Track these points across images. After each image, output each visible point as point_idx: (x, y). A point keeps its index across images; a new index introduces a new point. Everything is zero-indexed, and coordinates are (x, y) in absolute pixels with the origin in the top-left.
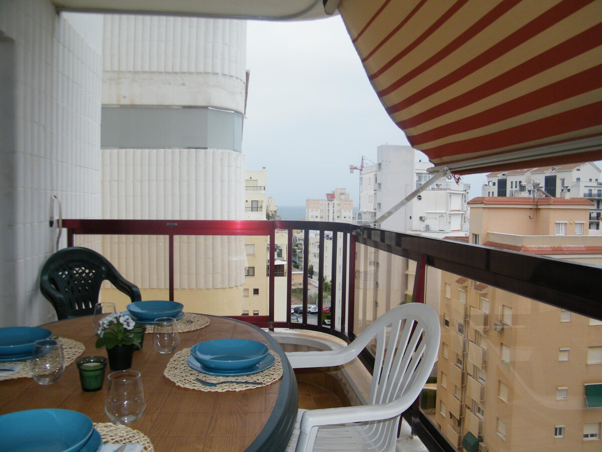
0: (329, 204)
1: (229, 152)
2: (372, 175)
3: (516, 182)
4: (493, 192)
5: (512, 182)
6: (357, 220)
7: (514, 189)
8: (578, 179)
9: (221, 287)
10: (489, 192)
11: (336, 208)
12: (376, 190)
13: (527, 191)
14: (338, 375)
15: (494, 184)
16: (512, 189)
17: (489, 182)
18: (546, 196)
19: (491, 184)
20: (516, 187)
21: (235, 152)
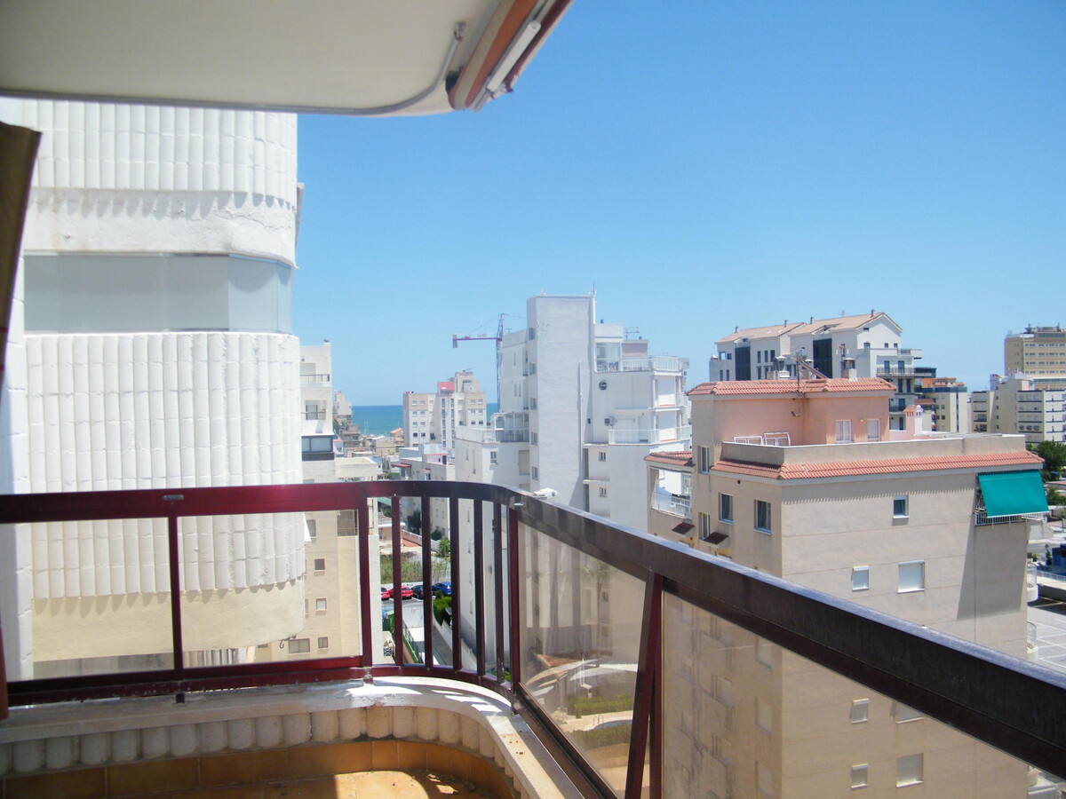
0: (443, 400)
1: (268, 336)
2: (519, 349)
3: (766, 352)
4: (728, 371)
5: (759, 353)
6: (496, 429)
7: (763, 364)
8: (867, 344)
9: (263, 583)
10: (721, 371)
11: (458, 408)
12: (527, 375)
13: (785, 367)
14: (496, 760)
15: (729, 357)
16: (759, 365)
17: (720, 353)
18: (817, 378)
19: (723, 356)
20: (766, 361)
21: (280, 335)
